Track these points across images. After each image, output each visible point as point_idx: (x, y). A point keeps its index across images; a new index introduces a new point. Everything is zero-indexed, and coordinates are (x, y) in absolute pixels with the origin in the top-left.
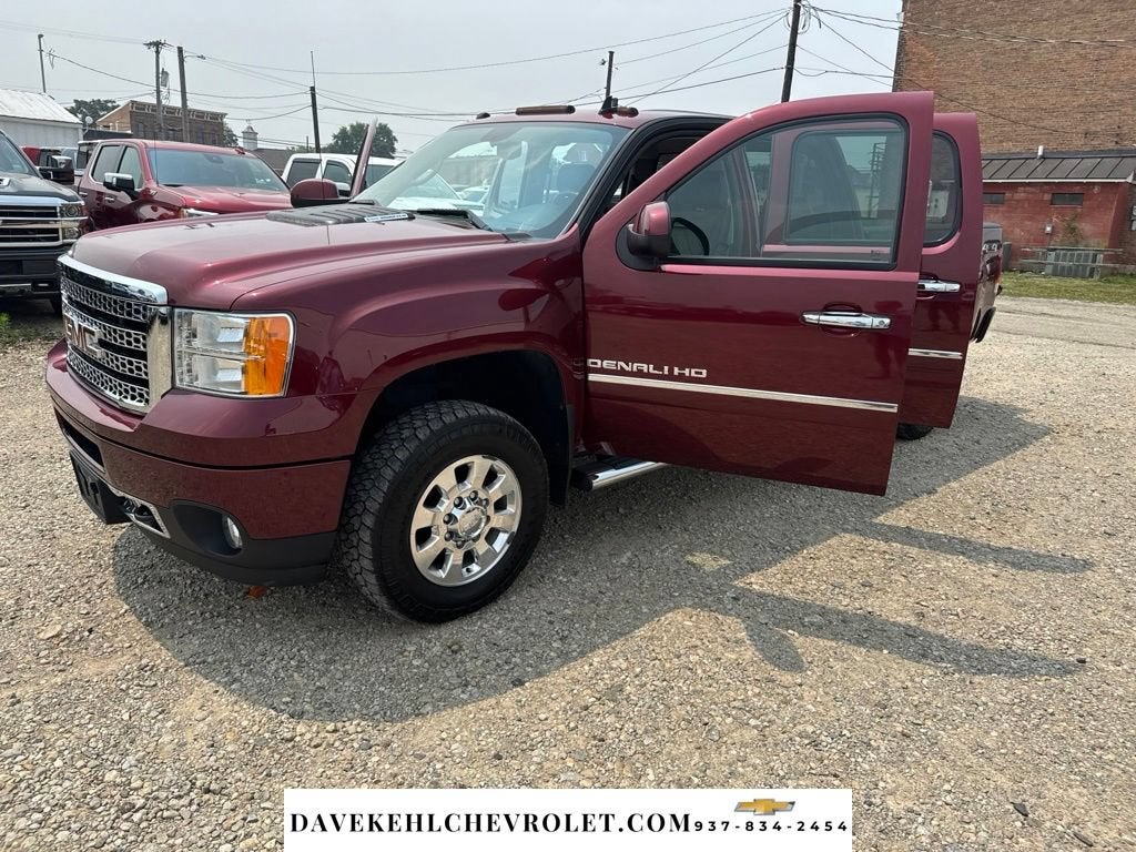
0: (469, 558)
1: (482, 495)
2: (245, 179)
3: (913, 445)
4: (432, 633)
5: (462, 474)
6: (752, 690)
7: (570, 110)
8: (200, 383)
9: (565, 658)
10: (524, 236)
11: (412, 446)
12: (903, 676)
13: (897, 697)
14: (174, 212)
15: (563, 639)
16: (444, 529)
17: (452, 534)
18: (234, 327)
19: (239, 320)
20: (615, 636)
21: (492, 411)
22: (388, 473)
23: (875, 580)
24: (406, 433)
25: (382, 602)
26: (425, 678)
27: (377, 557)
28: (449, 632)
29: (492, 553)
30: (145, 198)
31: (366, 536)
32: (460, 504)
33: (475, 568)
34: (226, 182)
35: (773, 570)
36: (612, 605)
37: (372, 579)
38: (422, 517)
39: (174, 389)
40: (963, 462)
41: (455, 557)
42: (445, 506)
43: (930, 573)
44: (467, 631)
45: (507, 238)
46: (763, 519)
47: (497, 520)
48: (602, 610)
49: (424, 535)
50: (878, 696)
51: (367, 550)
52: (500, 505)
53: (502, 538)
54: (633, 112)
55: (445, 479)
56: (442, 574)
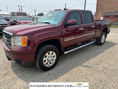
0: (50, 63)
1: (51, 56)
2: (27, 19)
3: (101, 46)
4: (46, 72)
5: (49, 54)
6: (84, 79)
7: (60, 10)
8: (17, 45)
9: (62, 75)
10: (55, 25)
11: (43, 51)
12: (103, 76)
13: (102, 79)
14: (20, 24)
15: (62, 73)
16: (47, 60)
17: (48, 61)
18: (20, 38)
19: (21, 37)
20: (68, 72)
21: (52, 46)
22: (40, 54)
23: (98, 63)
24: (42, 49)
25: (40, 69)
26: (45, 78)
27: (39, 64)
28: (48, 72)
29: (53, 62)
30: (17, 22)
31: (38, 62)
32: (49, 57)
33: (51, 64)
34: (25, 20)
35: (86, 63)
36: (67, 68)
37: (39, 67)
38: (44, 59)
39: (14, 45)
40: (107, 48)
41: (49, 63)
42: (47, 57)
43: (105, 62)
44: (50, 72)
45: (53, 25)
46: (85, 56)
47: (53, 58)
48: (66, 69)
49: (45, 61)
50: (100, 79)
51: (38, 63)
52: (54, 57)
53: (54, 60)
54: (68, 9)
55: (47, 54)
56: (47, 65)
